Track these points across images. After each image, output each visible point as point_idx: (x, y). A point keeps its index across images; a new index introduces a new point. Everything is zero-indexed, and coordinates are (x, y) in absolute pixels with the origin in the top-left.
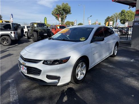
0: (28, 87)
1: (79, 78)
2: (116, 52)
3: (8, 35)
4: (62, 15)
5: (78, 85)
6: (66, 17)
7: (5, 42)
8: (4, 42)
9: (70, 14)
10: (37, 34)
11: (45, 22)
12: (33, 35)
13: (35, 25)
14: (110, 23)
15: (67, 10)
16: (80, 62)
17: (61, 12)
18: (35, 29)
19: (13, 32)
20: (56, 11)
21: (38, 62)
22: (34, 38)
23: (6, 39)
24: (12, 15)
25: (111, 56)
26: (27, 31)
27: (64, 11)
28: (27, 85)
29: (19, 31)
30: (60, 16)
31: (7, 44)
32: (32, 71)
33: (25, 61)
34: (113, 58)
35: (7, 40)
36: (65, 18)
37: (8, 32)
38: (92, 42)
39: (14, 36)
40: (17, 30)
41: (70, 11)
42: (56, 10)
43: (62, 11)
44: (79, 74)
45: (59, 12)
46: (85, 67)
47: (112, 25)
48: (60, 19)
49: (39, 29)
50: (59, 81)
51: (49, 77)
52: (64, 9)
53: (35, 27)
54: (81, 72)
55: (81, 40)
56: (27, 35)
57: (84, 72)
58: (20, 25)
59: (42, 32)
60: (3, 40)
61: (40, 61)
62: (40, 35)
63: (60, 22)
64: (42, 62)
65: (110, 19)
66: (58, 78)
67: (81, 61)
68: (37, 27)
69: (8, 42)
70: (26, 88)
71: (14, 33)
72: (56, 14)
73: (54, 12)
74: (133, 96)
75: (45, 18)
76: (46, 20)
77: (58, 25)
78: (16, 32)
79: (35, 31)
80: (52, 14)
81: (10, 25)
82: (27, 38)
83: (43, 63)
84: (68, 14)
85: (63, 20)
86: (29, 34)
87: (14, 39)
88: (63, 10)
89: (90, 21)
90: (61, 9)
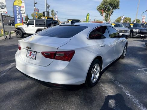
6: (113, 12)
9: (119, 8)
15: (114, 4)
24: (57, 12)
27: (111, 6)
30: (106, 11)
37: (43, 28)
40: (50, 26)
41: (118, 6)
42: (102, 4)
43: (108, 6)
45: (104, 7)
48: (104, 15)
52: (111, 4)
58: (57, 21)
72: (101, 10)
73: (99, 7)
75: (88, 14)
76: (88, 17)
80: (97, 9)
84: (115, 9)
85: (109, 16)
89: (144, 18)
90: (108, 4)
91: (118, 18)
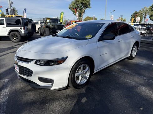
0: (22, 88)
1: (79, 82)
2: (135, 53)
3: (17, 31)
4: (80, 9)
5: (78, 90)
6: (85, 11)
7: (15, 38)
8: (13, 38)
9: (90, 8)
10: (50, 30)
11: (60, 17)
12: (45, 32)
13: (48, 21)
14: (137, 19)
15: (86, 4)
16: (81, 64)
17: (78, 6)
18: (47, 25)
19: (22, 27)
20: (73, 5)
21: (30, 62)
22: (46, 34)
23: (15, 35)
24: (25, 10)
25: (128, 58)
26: (40, 27)
27: (83, 5)
28: (22, 86)
29: (29, 27)
30: (78, 10)
31: (17, 40)
32: (24, 71)
33: (18, 59)
34: (130, 60)
35: (17, 36)
36: (84, 13)
37: (18, 28)
38: (99, 40)
39: (24, 31)
40: (27, 26)
41: (89, 5)
42: (74, 3)
43: (81, 5)
44: (80, 77)
45: (76, 7)
46: (88, 69)
47: (139, 21)
48: (77, 14)
49: (51, 25)
50: (52, 85)
51: (41, 79)
53: (48, 23)
54: (82, 75)
55: (87, 37)
56: (40, 31)
57: (88, 75)
58: (31, 20)
59: (54, 28)
60: (13, 36)
61: (32, 60)
62: (52, 32)
63: (78, 17)
64: (34, 61)
65: (138, 14)
66: (51, 81)
67: (82, 62)
68: (50, 22)
69: (17, 39)
70: (20, 90)
71: (24, 29)
72: (74, 9)
73: (71, 6)
74: (142, 109)
75: (62, 12)
76: (62, 15)
77: (73, 21)
78: (26, 27)
79: (47, 27)
80: (69, 8)
81: (19, 20)
82: (39, 34)
83: (36, 63)
84: (87, 9)
85: (81, 15)
86: (41, 30)
87: (24, 35)
88: (82, 3)
89: (112, 17)
90: (79, 3)
91: (85, 18)
